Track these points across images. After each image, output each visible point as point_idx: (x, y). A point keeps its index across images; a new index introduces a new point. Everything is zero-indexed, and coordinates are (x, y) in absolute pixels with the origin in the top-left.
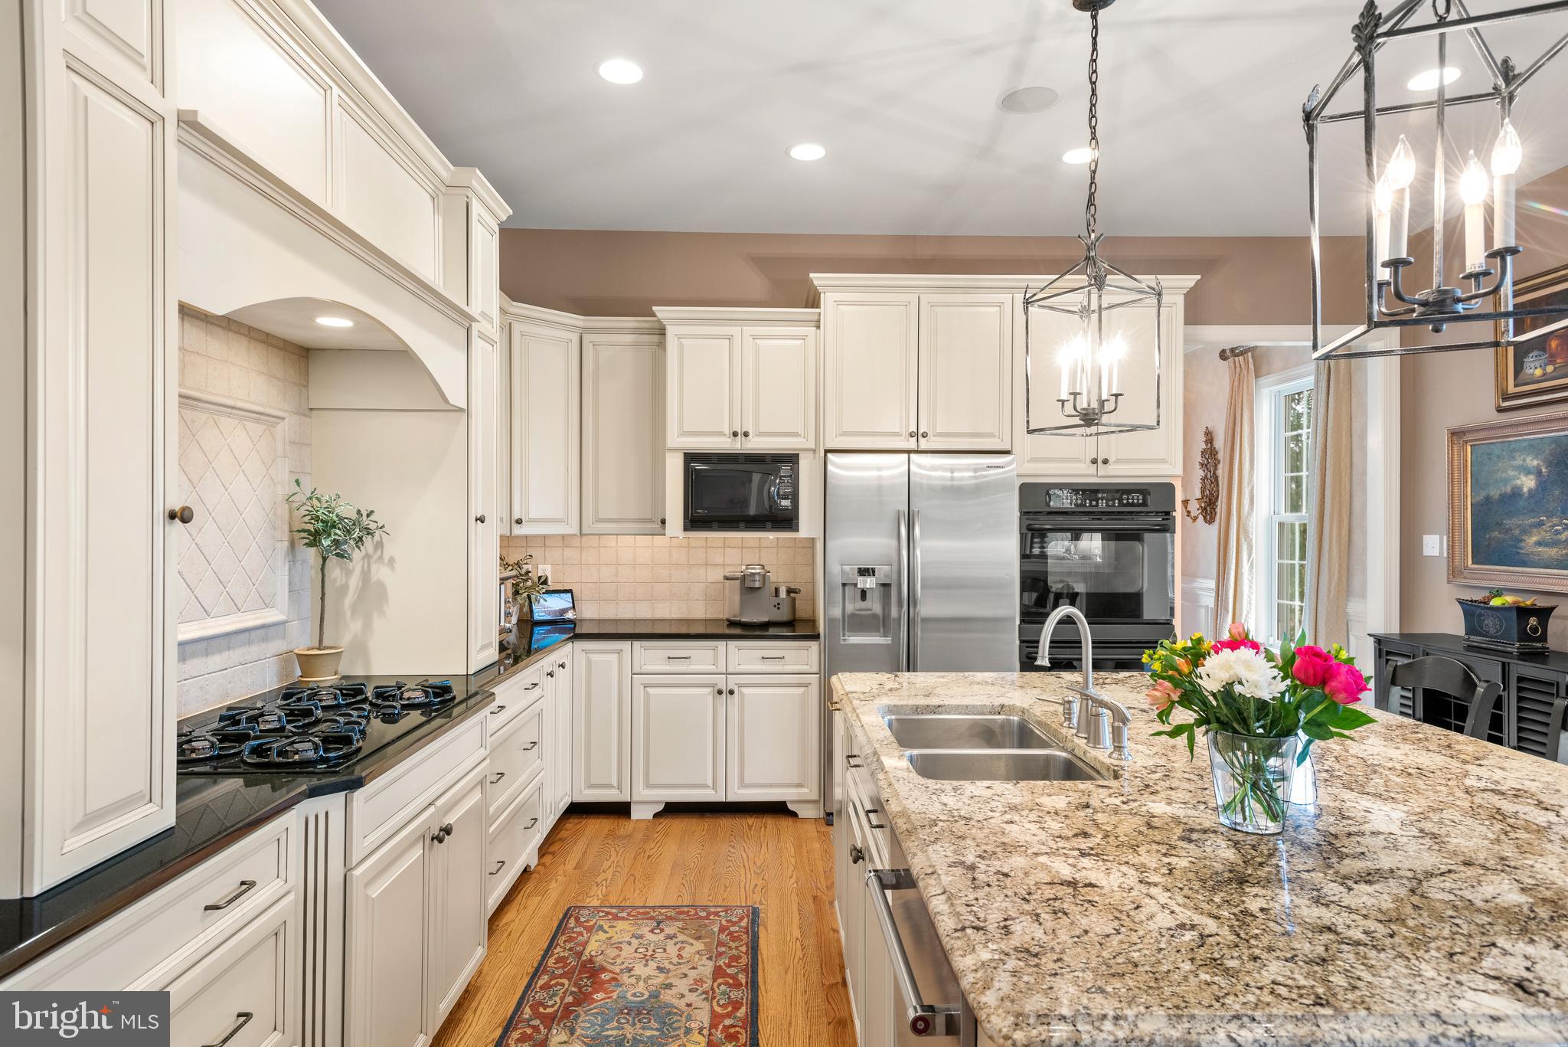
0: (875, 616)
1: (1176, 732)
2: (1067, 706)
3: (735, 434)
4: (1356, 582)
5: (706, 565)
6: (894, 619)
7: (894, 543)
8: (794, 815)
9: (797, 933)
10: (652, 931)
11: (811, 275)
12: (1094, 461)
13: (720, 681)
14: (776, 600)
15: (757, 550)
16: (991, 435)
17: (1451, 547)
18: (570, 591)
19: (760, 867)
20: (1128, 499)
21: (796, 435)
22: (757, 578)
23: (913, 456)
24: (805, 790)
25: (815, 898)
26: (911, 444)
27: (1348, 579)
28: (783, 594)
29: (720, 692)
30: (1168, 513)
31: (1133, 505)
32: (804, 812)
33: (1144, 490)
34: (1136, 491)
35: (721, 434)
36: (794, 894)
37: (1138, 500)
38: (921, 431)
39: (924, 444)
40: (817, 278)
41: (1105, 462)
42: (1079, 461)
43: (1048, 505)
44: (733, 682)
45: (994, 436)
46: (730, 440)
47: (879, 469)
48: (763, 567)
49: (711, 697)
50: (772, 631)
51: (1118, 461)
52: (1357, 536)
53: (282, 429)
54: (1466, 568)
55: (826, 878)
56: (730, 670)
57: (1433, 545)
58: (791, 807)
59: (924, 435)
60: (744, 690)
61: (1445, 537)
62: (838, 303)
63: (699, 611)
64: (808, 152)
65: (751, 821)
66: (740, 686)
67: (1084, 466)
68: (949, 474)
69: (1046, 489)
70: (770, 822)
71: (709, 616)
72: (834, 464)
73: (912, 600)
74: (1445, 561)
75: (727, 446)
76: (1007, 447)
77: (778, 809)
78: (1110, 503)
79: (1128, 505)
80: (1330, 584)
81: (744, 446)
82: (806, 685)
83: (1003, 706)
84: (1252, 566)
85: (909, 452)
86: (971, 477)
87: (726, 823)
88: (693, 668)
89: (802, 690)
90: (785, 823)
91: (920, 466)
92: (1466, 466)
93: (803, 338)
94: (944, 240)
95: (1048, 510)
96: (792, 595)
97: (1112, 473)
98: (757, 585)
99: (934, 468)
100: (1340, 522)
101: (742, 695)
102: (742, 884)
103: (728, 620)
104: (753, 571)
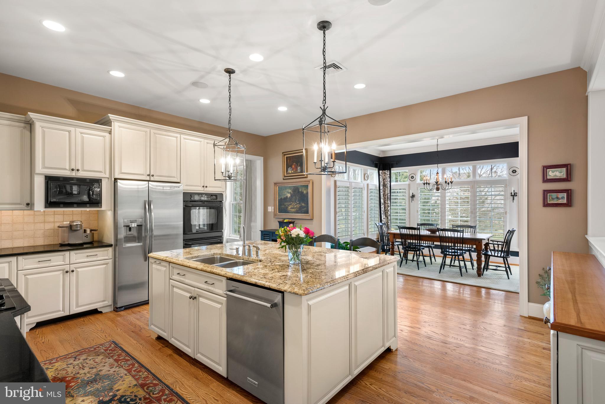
0: (134, 237)
1: (282, 247)
2: (237, 250)
3: (73, 170)
4: (253, 218)
5: (44, 222)
6: (143, 237)
7: (143, 211)
8: (101, 312)
9: (135, 342)
10: (74, 361)
12: (203, 187)
13: (67, 268)
14: (85, 234)
15: (71, 215)
16: (174, 177)
17: (274, 209)
19: (101, 331)
21: (101, 172)
22: (79, 226)
23: (149, 182)
24: (106, 302)
25: (132, 332)
26: (148, 178)
27: (251, 218)
28: (88, 231)
29: (67, 272)
30: (221, 201)
32: (104, 311)
33: (216, 195)
34: (214, 195)
35: (65, 169)
36: (124, 334)
38: (151, 174)
39: (152, 179)
40: (111, 116)
41: (206, 187)
42: (199, 186)
43: (191, 199)
44: (73, 267)
45: (175, 177)
46: (69, 172)
48: (81, 222)
49: (62, 275)
50: (85, 246)
51: (209, 187)
52: (253, 207)
54: (277, 214)
55: (132, 326)
56: (71, 262)
57: (270, 209)
58: (99, 310)
59: (153, 176)
60: (78, 270)
61: (273, 207)
62: (120, 127)
63: (40, 242)
64: (117, 74)
65: (82, 319)
66: (76, 268)
67: (201, 188)
68: (162, 188)
69: (191, 194)
70: (92, 318)
71: (46, 244)
72: (120, 183)
73: (151, 230)
74: (273, 213)
75: (69, 174)
76: (179, 181)
77: (95, 312)
80: (248, 220)
81: (77, 175)
82: (107, 264)
83: (214, 254)
84: (226, 216)
85: (148, 181)
86: (169, 189)
87: (70, 323)
88: (52, 264)
89: (105, 266)
90: (98, 316)
91: (152, 185)
92: (277, 191)
93: (104, 137)
94: (149, 110)
95: (191, 200)
96: (92, 232)
97: (208, 190)
98: (79, 229)
99: (157, 186)
100: (250, 203)
101: (78, 272)
102: (99, 337)
103: (60, 244)
104: (77, 223)
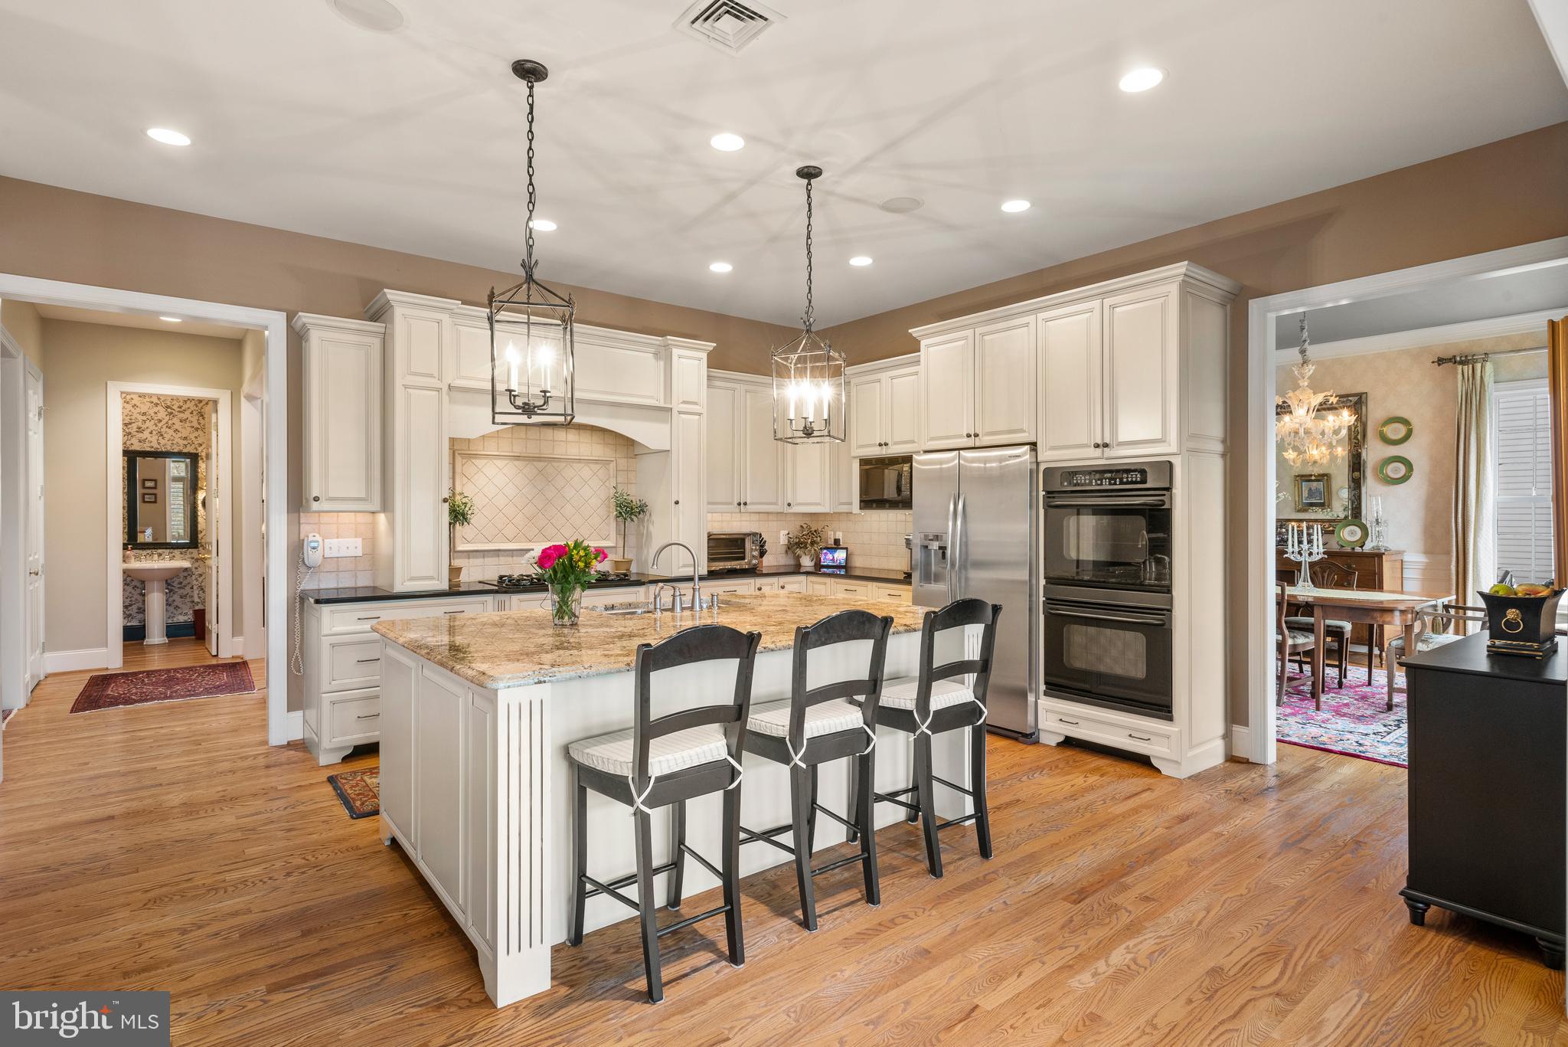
11: (910, 331)
18: (846, 549)
20: (1127, 478)
31: (1132, 483)
37: (1136, 478)
47: (941, 463)
53: (612, 465)
78: (1113, 482)
79: (1128, 483)
